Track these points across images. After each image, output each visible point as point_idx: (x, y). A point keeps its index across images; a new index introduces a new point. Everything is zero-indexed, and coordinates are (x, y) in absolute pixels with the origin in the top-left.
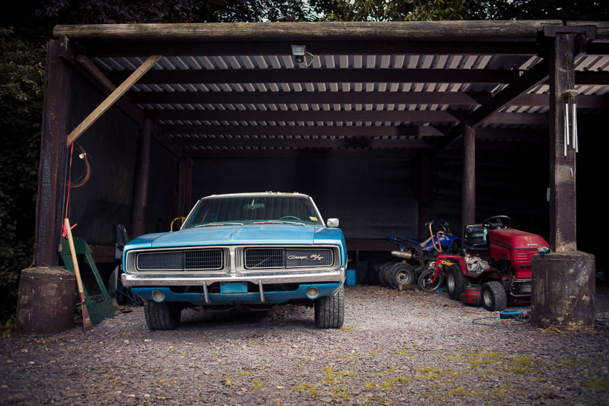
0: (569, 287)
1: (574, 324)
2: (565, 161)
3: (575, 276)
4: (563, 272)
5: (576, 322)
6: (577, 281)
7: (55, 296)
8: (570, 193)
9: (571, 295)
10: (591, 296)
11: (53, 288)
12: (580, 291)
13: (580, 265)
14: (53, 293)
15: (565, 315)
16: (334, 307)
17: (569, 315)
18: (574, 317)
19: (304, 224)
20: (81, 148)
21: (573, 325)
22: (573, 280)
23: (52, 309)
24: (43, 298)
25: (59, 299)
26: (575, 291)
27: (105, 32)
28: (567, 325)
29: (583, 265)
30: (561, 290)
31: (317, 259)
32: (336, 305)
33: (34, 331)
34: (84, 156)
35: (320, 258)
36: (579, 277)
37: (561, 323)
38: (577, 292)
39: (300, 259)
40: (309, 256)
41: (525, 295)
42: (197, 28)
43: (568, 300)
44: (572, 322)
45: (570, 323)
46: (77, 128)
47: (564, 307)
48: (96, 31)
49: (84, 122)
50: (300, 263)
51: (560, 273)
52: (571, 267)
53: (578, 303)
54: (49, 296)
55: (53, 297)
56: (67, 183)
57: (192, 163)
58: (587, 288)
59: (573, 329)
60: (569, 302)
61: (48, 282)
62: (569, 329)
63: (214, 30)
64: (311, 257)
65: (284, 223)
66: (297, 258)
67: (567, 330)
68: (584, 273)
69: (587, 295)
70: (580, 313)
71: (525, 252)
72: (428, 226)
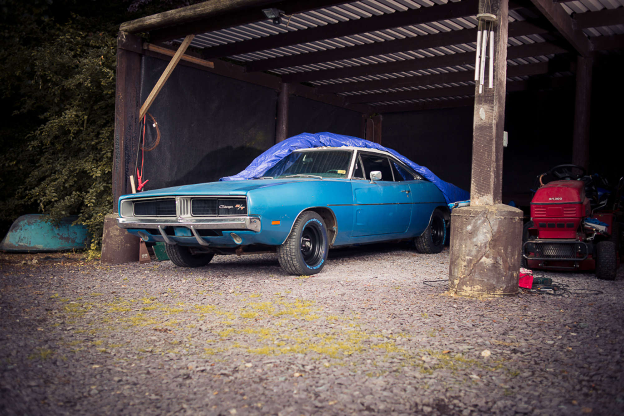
0: (466, 246)
1: (469, 288)
3: (473, 233)
4: (462, 229)
5: (471, 286)
6: (475, 240)
9: (468, 256)
10: (495, 258)
11: (117, 229)
12: (478, 251)
13: (479, 222)
14: (117, 233)
15: (460, 278)
17: (464, 278)
18: (469, 280)
20: (153, 118)
21: (467, 290)
22: (470, 239)
23: (117, 245)
24: (112, 236)
25: (122, 238)
26: (472, 251)
28: (461, 289)
29: (484, 222)
30: (459, 250)
35: (242, 208)
36: (477, 235)
37: (456, 287)
38: (474, 253)
39: (228, 209)
43: (464, 261)
44: (467, 287)
45: (464, 287)
46: (145, 103)
47: (460, 269)
49: (148, 98)
50: (228, 212)
51: (459, 230)
52: (470, 224)
53: (474, 265)
54: (115, 235)
55: (118, 236)
57: (381, 119)
58: (488, 249)
59: (468, 294)
60: (465, 263)
61: (114, 225)
62: (463, 293)
64: (236, 207)
66: (226, 207)
67: (461, 295)
68: (485, 231)
69: (487, 257)
70: (477, 277)
71: (543, 208)
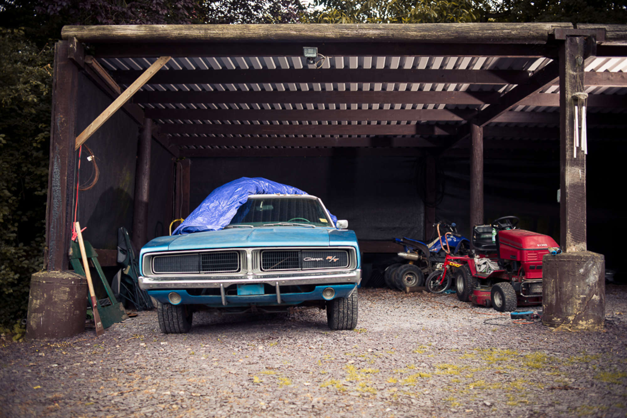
0: (579, 287)
1: (585, 322)
2: (575, 162)
3: (585, 275)
4: (574, 272)
5: (586, 320)
6: (587, 281)
7: (67, 300)
8: (580, 195)
9: (582, 294)
10: (600, 296)
11: (65, 292)
12: (591, 290)
13: (590, 265)
14: (65, 297)
15: (576, 314)
16: (348, 308)
17: (579, 314)
18: (584, 316)
19: (314, 226)
20: (89, 150)
21: (583, 324)
22: (583, 280)
23: (64, 314)
24: (55, 302)
25: (71, 303)
26: (585, 290)
27: (114, 33)
28: (577, 324)
29: (593, 266)
30: (572, 290)
31: (333, 261)
32: (350, 307)
33: (47, 336)
34: (92, 158)
35: (335, 260)
36: (589, 277)
37: (571, 322)
38: (587, 292)
39: (316, 261)
40: (325, 258)
41: (535, 296)
42: (208, 29)
43: (579, 299)
44: (582, 321)
45: (580, 322)
46: (86, 130)
47: (575, 306)
48: (106, 32)
49: (92, 124)
50: (316, 265)
51: (571, 273)
52: (582, 267)
53: (588, 302)
54: (61, 300)
55: (65, 301)
56: (76, 186)
57: (190, 163)
58: (597, 287)
59: (584, 328)
60: (580, 301)
61: (60, 287)
62: (580, 327)
63: (225, 31)
64: (327, 259)
65: (294, 225)
66: (313, 259)
67: (577, 329)
68: (594, 273)
69: (597, 295)
70: (590, 312)
71: (535, 253)
72: (436, 227)
